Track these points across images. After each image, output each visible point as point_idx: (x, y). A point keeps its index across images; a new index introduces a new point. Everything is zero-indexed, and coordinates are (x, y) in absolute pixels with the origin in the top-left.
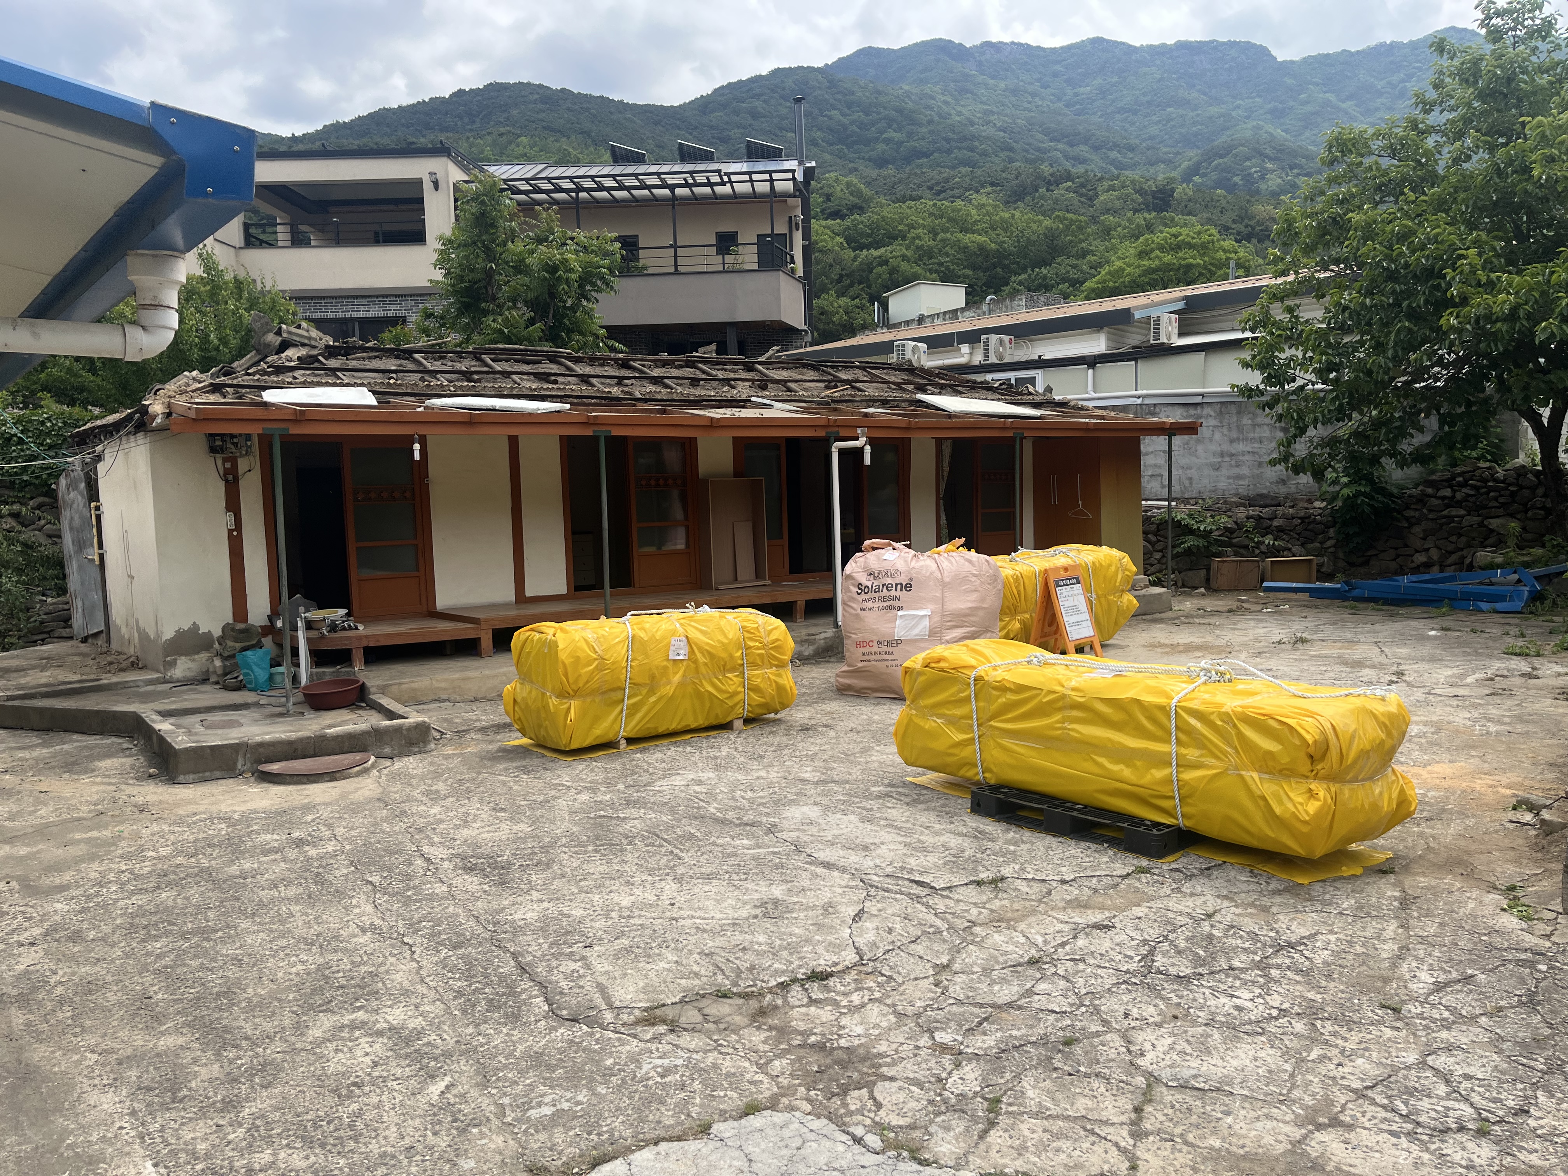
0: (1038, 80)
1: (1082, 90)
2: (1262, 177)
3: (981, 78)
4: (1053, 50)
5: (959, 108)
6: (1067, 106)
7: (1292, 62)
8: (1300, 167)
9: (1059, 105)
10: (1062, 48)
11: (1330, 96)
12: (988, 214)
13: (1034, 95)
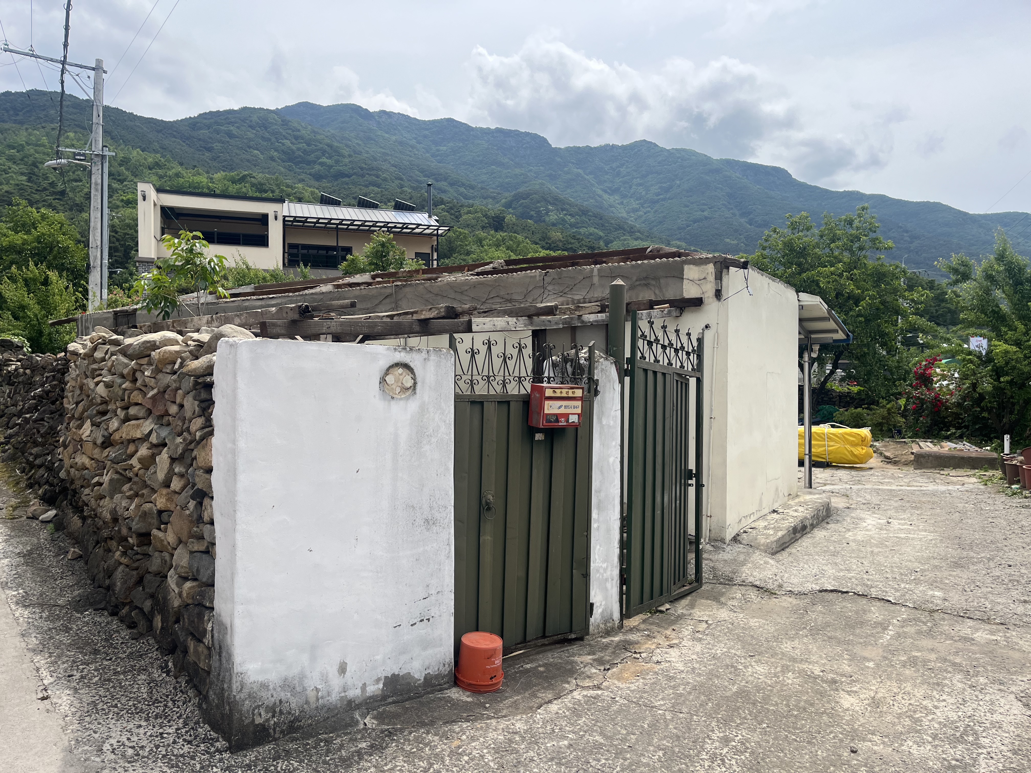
0: (415, 138)
1: (442, 148)
2: (547, 214)
3: (379, 133)
4: (424, 122)
5: (367, 149)
6: (432, 156)
7: (560, 149)
8: (567, 210)
9: (428, 155)
10: (429, 121)
11: (580, 171)
13: (413, 147)
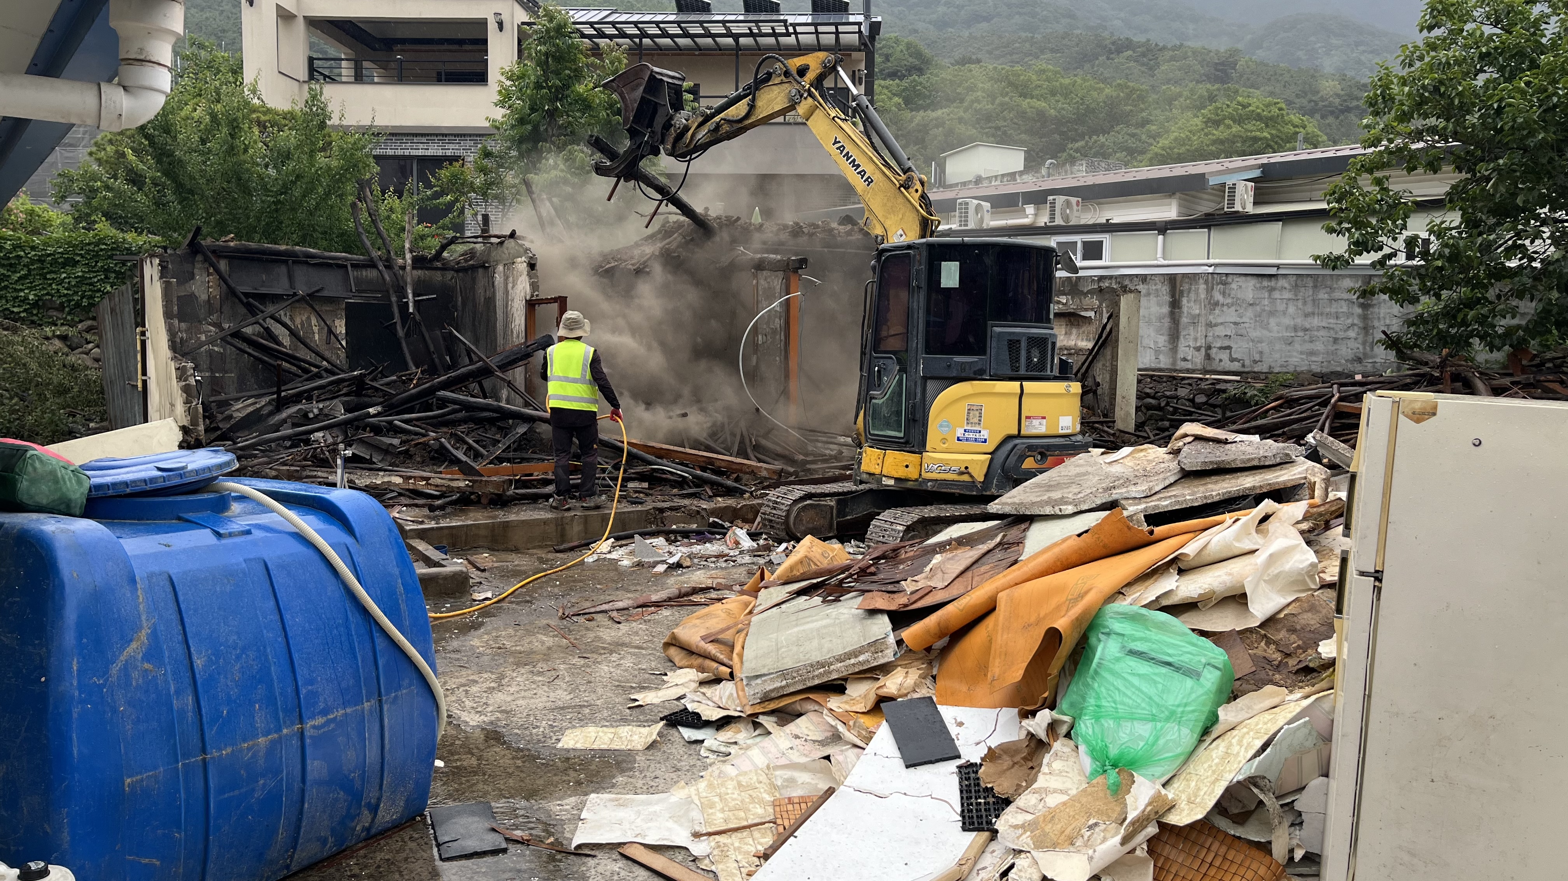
2: (1327, 53)
12: (1048, 80)
